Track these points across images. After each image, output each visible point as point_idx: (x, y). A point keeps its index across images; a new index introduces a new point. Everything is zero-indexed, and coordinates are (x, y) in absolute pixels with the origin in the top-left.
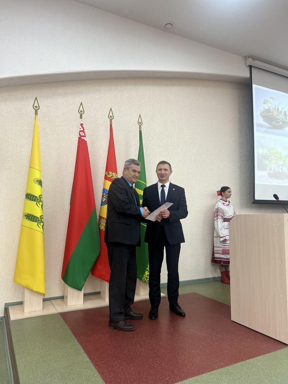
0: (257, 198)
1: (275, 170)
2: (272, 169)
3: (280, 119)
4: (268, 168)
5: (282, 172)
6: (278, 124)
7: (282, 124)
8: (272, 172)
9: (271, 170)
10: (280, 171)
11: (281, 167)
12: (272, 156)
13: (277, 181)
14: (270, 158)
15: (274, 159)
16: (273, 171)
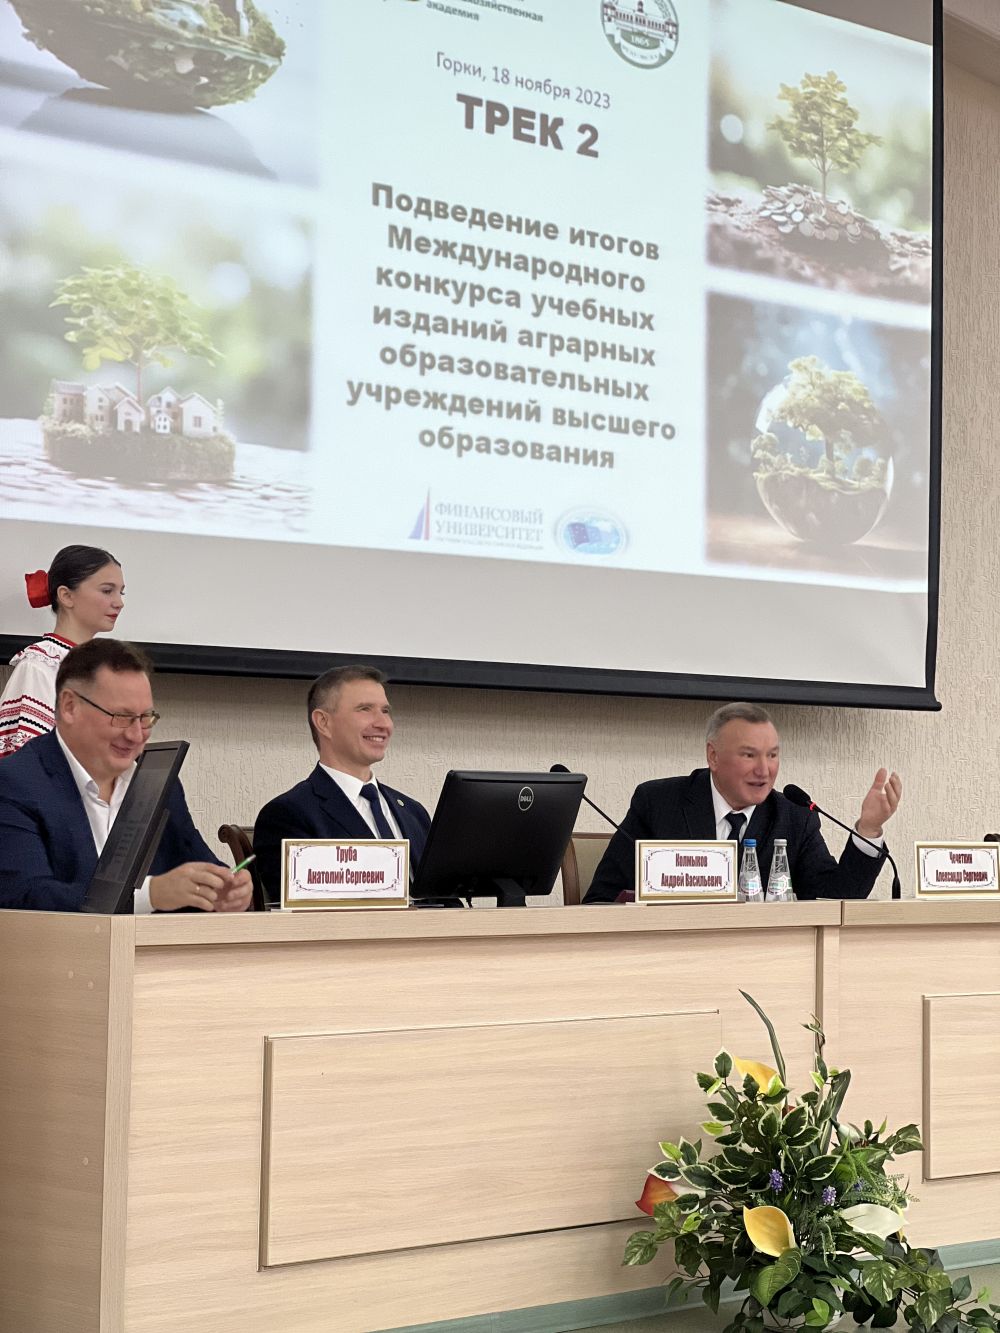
1: (113, 415)
2: (91, 408)
3: (178, 37)
4: (56, 402)
5: (177, 430)
6: (156, 74)
7: (192, 75)
8: (82, 429)
9: (80, 418)
10: (163, 424)
11: (168, 396)
12: (97, 311)
13: (132, 496)
14: (76, 327)
15: (108, 333)
16: (100, 427)
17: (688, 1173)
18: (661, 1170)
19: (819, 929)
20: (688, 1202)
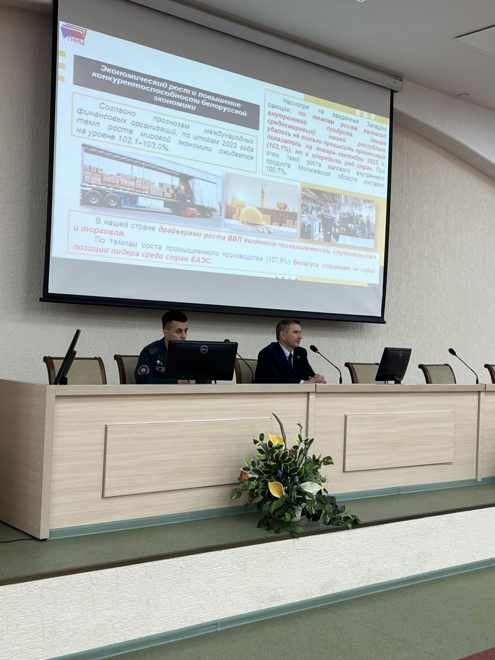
0: (51, 290)
17: (253, 470)
18: (244, 469)
19: (308, 393)
20: (252, 479)
